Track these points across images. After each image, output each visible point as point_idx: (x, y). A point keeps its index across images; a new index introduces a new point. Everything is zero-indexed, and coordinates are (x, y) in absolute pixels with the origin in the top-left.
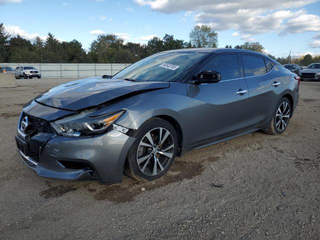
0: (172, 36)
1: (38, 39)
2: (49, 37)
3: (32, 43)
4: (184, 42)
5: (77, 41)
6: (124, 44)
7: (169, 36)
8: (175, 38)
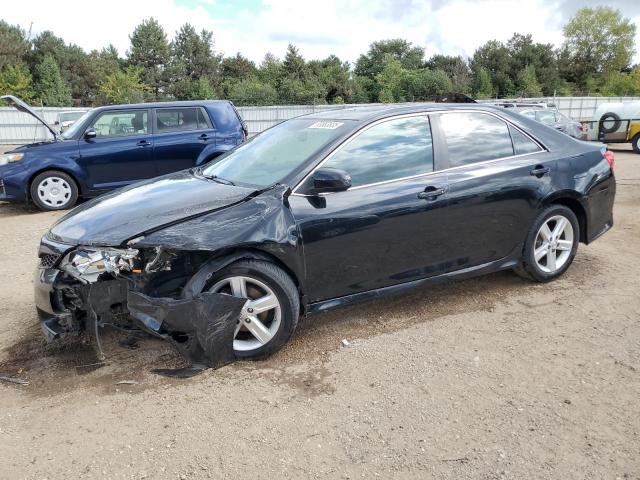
0: (529, 37)
1: (269, 57)
2: (289, 52)
3: (257, 67)
4: (553, 49)
5: (336, 59)
6: (426, 58)
7: (523, 37)
8: (535, 42)
